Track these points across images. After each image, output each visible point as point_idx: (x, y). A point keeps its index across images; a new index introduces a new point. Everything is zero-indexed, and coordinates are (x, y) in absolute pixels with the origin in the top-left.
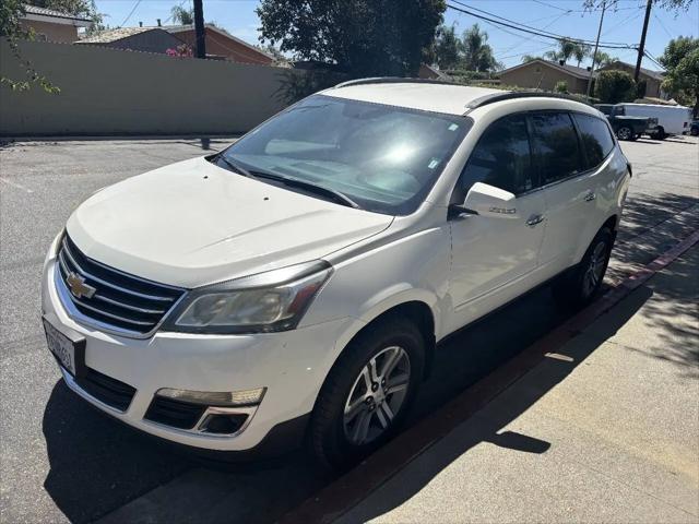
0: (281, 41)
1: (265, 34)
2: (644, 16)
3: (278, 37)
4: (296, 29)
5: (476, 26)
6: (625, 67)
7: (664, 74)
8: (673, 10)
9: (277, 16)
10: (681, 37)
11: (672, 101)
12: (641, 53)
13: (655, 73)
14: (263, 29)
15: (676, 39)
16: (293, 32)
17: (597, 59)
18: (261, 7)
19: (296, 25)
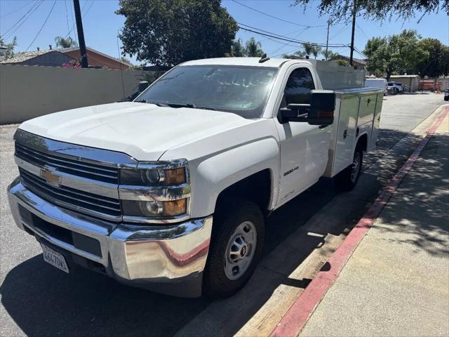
0: (136, 54)
1: (125, 51)
2: (352, 26)
3: (134, 51)
4: (145, 46)
5: (253, 38)
6: (343, 58)
7: (366, 60)
8: (379, 21)
9: (133, 39)
10: (373, 38)
11: (372, 76)
12: (352, 49)
13: (361, 60)
14: (123, 47)
15: (371, 39)
16: (143, 48)
17: (326, 54)
18: (121, 33)
19: (145, 44)
